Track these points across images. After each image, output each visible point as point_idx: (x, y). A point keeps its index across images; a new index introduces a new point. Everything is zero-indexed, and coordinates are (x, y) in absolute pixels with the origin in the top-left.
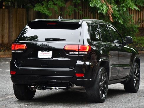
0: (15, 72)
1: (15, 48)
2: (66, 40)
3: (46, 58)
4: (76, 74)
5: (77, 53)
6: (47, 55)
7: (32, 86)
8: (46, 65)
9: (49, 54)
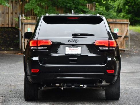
0: (39, 70)
1: (37, 45)
2: (94, 35)
3: (75, 54)
4: (107, 71)
5: (107, 48)
6: (75, 51)
7: (56, 85)
8: (75, 62)
9: (77, 50)
